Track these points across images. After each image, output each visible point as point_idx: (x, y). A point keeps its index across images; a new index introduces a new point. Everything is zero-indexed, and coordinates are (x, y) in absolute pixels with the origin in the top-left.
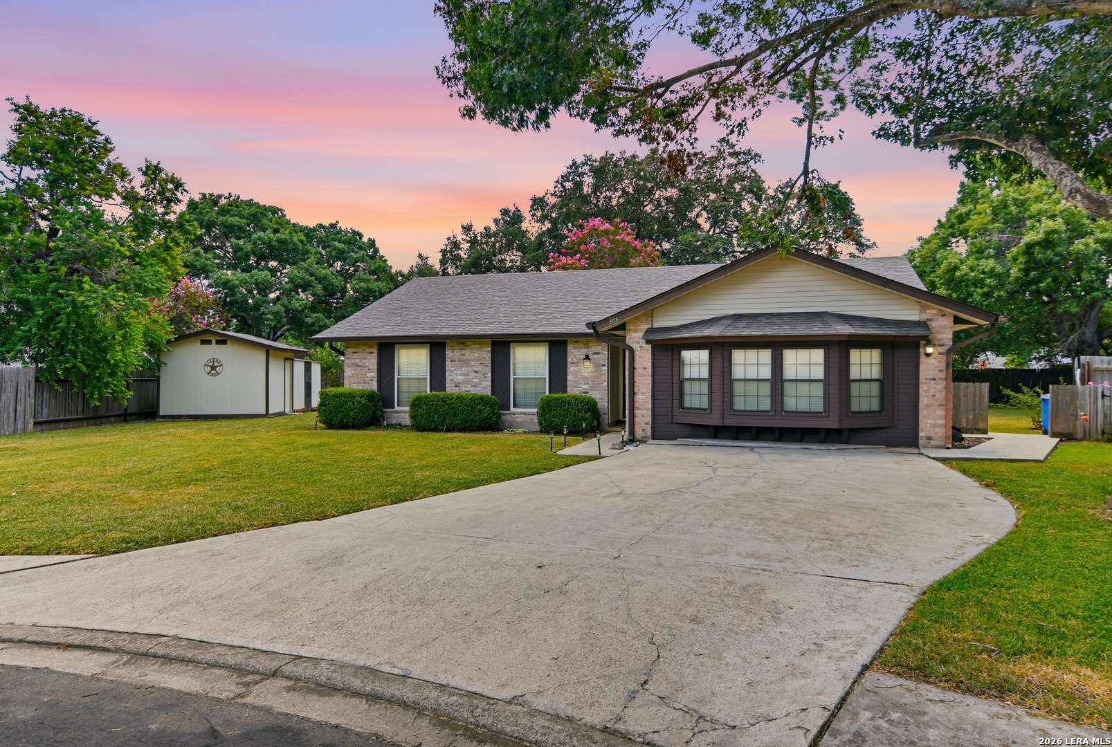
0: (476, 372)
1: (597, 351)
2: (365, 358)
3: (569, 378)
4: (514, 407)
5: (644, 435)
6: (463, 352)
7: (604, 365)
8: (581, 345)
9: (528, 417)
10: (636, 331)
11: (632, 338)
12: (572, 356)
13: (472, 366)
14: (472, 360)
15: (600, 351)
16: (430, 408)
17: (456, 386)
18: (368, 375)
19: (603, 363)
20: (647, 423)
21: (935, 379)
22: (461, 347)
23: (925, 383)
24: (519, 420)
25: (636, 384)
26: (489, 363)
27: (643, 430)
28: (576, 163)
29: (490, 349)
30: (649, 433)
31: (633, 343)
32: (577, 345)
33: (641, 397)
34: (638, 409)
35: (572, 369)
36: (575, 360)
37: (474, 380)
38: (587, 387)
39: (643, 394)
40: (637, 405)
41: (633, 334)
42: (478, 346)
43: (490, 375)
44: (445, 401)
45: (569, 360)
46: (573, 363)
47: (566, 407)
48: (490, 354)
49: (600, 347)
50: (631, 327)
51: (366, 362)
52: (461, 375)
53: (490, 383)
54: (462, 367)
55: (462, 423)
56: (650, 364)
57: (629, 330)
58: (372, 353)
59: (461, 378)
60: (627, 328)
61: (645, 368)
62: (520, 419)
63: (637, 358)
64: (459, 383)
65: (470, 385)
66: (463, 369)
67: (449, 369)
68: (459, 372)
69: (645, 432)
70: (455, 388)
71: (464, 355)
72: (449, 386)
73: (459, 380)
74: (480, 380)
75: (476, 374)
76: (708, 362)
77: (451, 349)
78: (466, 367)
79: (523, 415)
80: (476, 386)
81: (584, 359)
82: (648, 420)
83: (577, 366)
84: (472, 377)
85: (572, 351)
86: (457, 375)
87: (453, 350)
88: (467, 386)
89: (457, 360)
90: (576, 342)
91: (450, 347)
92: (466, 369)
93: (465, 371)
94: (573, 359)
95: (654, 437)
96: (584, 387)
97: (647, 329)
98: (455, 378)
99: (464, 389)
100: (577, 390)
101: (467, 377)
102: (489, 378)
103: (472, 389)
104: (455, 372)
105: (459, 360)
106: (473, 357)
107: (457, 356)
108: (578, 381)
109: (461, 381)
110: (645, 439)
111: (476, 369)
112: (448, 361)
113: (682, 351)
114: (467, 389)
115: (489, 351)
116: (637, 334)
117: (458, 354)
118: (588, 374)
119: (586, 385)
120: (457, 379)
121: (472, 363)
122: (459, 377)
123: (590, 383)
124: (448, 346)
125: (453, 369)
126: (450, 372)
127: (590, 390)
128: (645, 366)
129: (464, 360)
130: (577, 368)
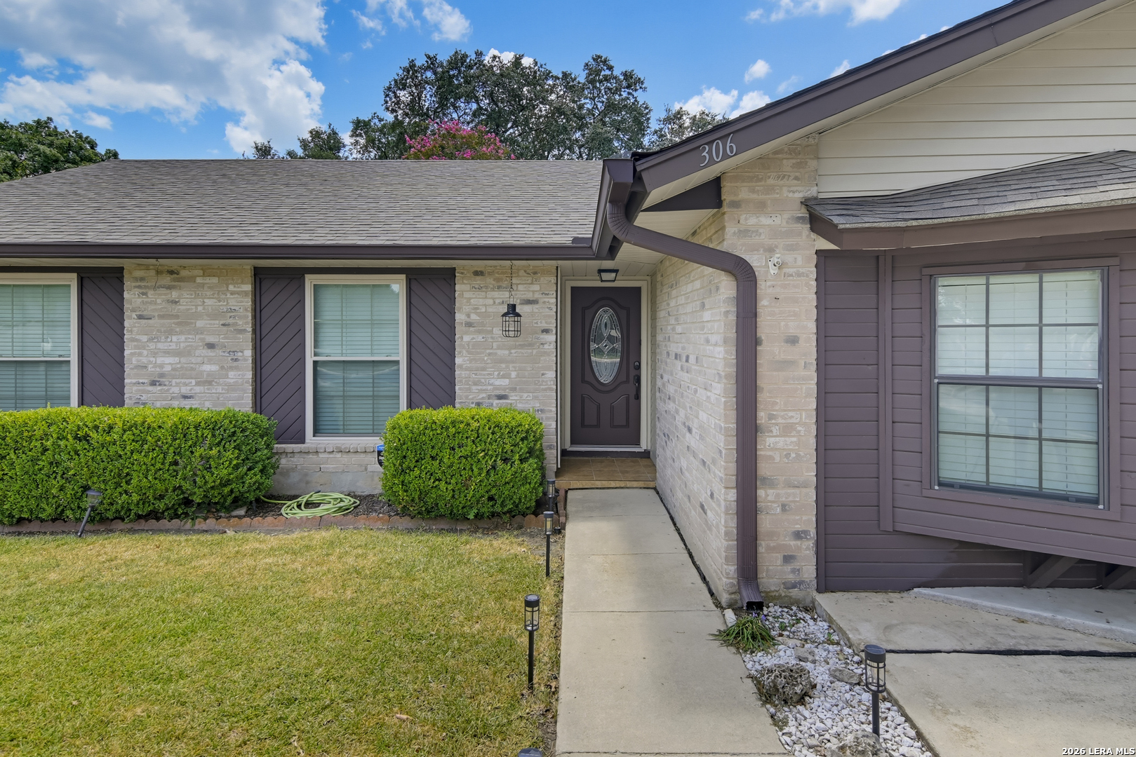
0: (211, 346)
1: (530, 296)
3: (458, 361)
4: (316, 432)
5: (791, 578)
6: (174, 294)
7: (546, 331)
8: (490, 281)
9: (355, 458)
10: (761, 207)
11: (745, 233)
12: (466, 309)
13: (200, 332)
14: (198, 316)
15: (537, 296)
16: (34, 461)
17: (153, 383)
19: (545, 326)
20: (798, 535)
22: (167, 280)
24: (330, 467)
25: (761, 397)
26: (245, 321)
27: (788, 559)
28: (415, 65)
29: (248, 287)
30: (809, 571)
31: (753, 249)
32: (478, 281)
33: (781, 442)
34: (770, 483)
35: (466, 338)
36: (474, 317)
37: (207, 368)
38: (506, 382)
39: (787, 429)
40: (764, 469)
41: (751, 220)
42: (215, 280)
43: (248, 353)
44: (86, 438)
45: (460, 317)
46: (469, 325)
47: (469, 448)
48: (248, 302)
49: (536, 287)
50: (744, 194)
52: (167, 353)
53: (249, 375)
54: (170, 332)
55: (144, 501)
56: (812, 326)
57: (736, 204)
59: (168, 362)
60: (726, 196)
61: (793, 341)
62: (333, 464)
63: (764, 303)
64: (162, 375)
65: (193, 382)
66: (175, 338)
67: (133, 340)
68: (160, 346)
69: (796, 565)
70: (150, 388)
71: (176, 302)
72: (135, 388)
73: (161, 366)
74: (222, 368)
75: (210, 353)
76: (1097, 318)
77: (139, 287)
78: (181, 333)
79: (339, 455)
80: (210, 383)
81: (504, 315)
82: (808, 520)
83: (479, 332)
84: (199, 360)
85: (467, 295)
86: (155, 354)
87: (146, 287)
88: (186, 385)
89: (156, 314)
90: (477, 273)
91: (136, 279)
92: (183, 338)
93: (178, 343)
94: (468, 316)
95: (826, 583)
96: (498, 382)
97: (806, 203)
98: (150, 362)
99: (175, 390)
100: (481, 391)
101: (183, 360)
102: (246, 360)
103: (198, 389)
104: (152, 346)
105: (161, 317)
106: (200, 308)
107: (156, 303)
108: (484, 369)
109: (168, 368)
110: (795, 593)
111: (211, 339)
112: (130, 318)
113: (942, 281)
114: (185, 390)
115: (246, 293)
116: (765, 221)
117: (159, 301)
118: (507, 352)
119: (504, 377)
120: (155, 365)
121: (200, 324)
122: (160, 360)
123: (513, 374)
124: (130, 273)
125: (144, 338)
126: (136, 347)
127: (514, 389)
128: (792, 331)
129: (177, 317)
130: (480, 338)
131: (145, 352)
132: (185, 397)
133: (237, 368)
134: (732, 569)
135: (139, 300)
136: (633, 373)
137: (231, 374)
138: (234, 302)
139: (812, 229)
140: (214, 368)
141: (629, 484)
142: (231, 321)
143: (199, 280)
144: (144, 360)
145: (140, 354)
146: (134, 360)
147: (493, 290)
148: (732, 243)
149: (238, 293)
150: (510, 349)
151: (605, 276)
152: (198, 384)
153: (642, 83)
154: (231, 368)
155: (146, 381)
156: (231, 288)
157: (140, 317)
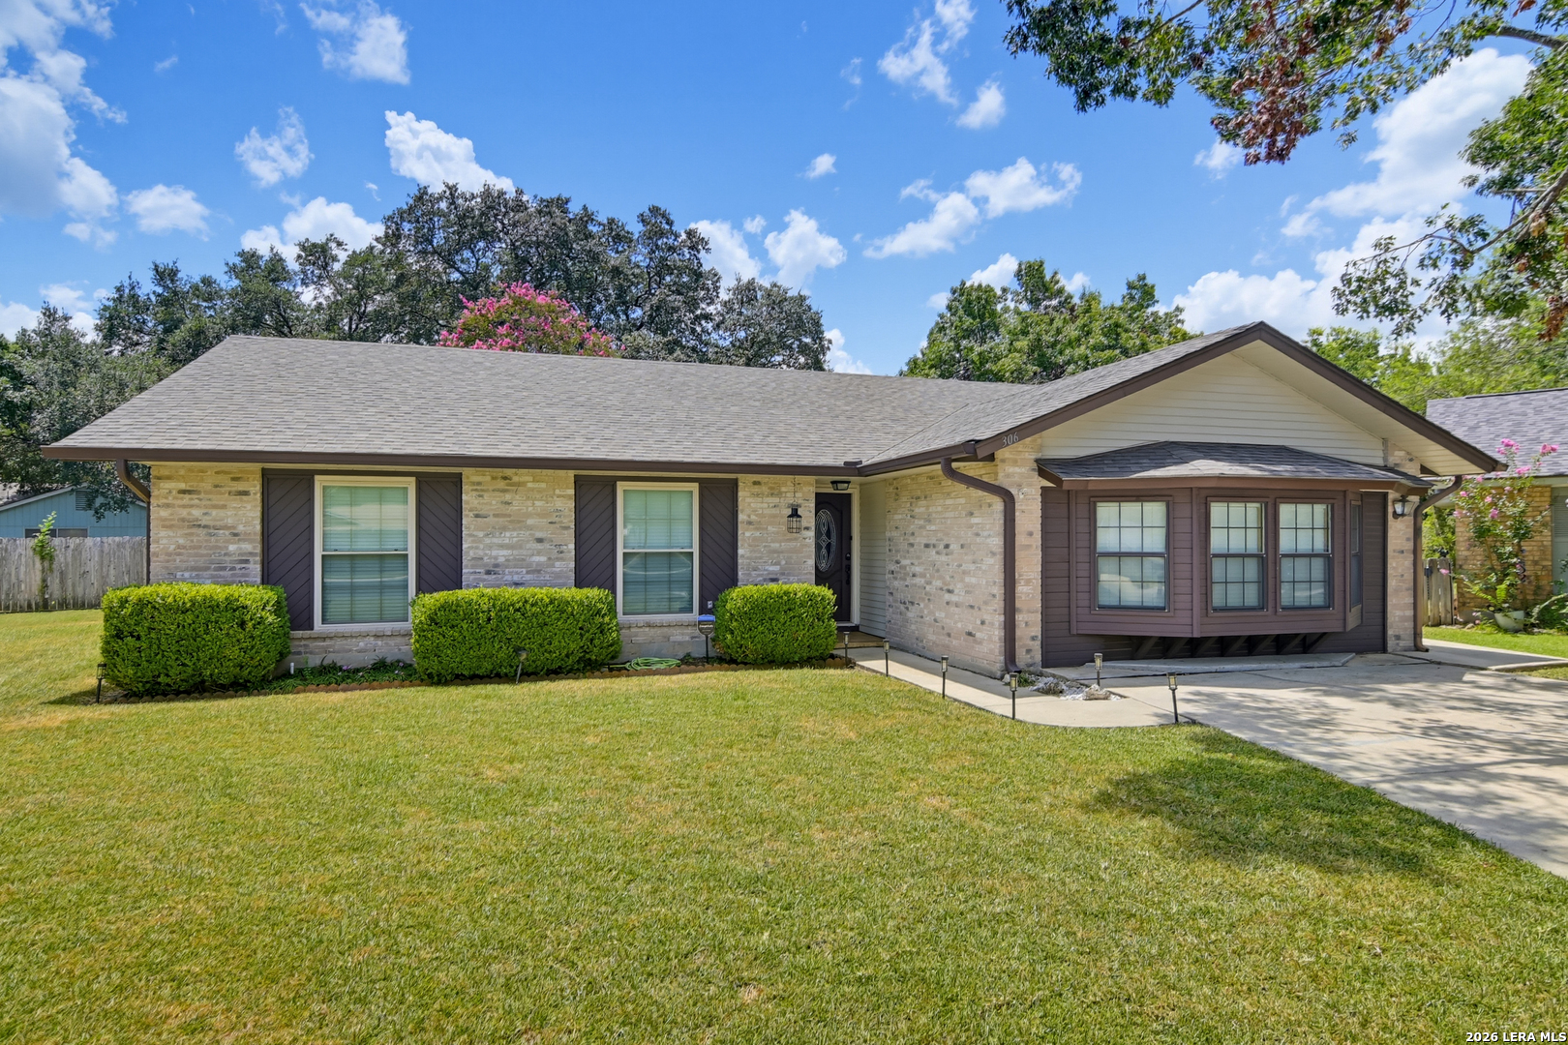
0: (540, 540)
1: (793, 501)
2: (224, 507)
3: (740, 552)
5: (1030, 661)
6: (508, 497)
7: (807, 528)
9: (659, 631)
10: (1014, 462)
11: (1008, 475)
12: (747, 511)
13: (530, 528)
14: (529, 515)
17: (488, 573)
18: (232, 548)
19: (806, 524)
20: (1033, 638)
21: (1402, 552)
22: (501, 486)
23: (1393, 557)
24: (640, 639)
26: (569, 519)
27: (1028, 651)
29: (571, 492)
30: (1038, 657)
31: (1013, 484)
32: (759, 490)
33: (1026, 589)
35: (747, 534)
36: (753, 517)
37: (536, 559)
38: (776, 568)
39: (1028, 582)
40: (1018, 604)
41: (1010, 469)
42: (542, 485)
43: (572, 546)
45: (742, 517)
46: (750, 523)
48: (572, 504)
50: (1007, 455)
51: (228, 516)
52: (502, 546)
53: (572, 565)
54: (504, 529)
56: (1039, 527)
57: (1003, 461)
58: (246, 493)
59: (502, 555)
61: (1031, 534)
63: (1017, 514)
64: (496, 566)
65: (524, 571)
66: (508, 534)
67: (470, 535)
68: (495, 540)
69: (1032, 654)
70: (486, 577)
71: (509, 504)
72: (472, 577)
73: (496, 558)
74: (549, 559)
75: (539, 546)
76: (1164, 524)
77: (476, 490)
78: (514, 530)
79: (647, 629)
80: (539, 571)
81: (789, 516)
82: (1037, 631)
83: (757, 529)
84: (530, 552)
85: (748, 500)
86: (490, 547)
87: (482, 490)
88: (517, 573)
89: (491, 513)
90: (756, 483)
91: (473, 484)
92: (515, 534)
93: (511, 538)
94: (749, 516)
95: (1046, 663)
96: (771, 568)
97: (1037, 461)
98: (486, 555)
99: (508, 578)
100: (759, 575)
101: (515, 552)
102: (570, 552)
103: (528, 577)
104: (487, 541)
105: (495, 516)
106: (530, 509)
107: (491, 504)
108: (761, 558)
109: (501, 560)
110: (1031, 669)
111: (539, 535)
112: (467, 516)
113: (1099, 504)
114: (516, 578)
115: (569, 496)
116: (1017, 470)
117: (494, 502)
118: (777, 545)
119: (776, 564)
120: (490, 558)
121: (530, 522)
122: (494, 553)
123: (783, 562)
124: (468, 478)
125: (481, 534)
126: (473, 542)
127: (783, 574)
128: (1031, 529)
129: (510, 516)
130: (758, 534)
131: (481, 546)
132: (517, 584)
133: (562, 559)
134: (1002, 658)
135: (476, 502)
136: (845, 562)
137: (557, 564)
138: (559, 504)
139: (1040, 475)
140: (543, 559)
141: (866, 644)
142: (557, 519)
143: (530, 485)
144: (481, 553)
145: (477, 548)
146: (471, 553)
147: (768, 496)
148: (1002, 480)
149: (563, 496)
150: (780, 542)
151: (840, 486)
152: (528, 573)
153: (707, 243)
154: (558, 559)
155: (482, 571)
156: (557, 492)
157: (477, 516)
